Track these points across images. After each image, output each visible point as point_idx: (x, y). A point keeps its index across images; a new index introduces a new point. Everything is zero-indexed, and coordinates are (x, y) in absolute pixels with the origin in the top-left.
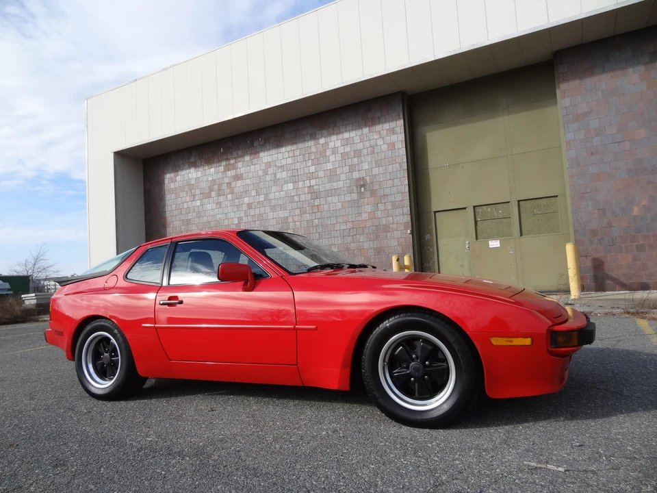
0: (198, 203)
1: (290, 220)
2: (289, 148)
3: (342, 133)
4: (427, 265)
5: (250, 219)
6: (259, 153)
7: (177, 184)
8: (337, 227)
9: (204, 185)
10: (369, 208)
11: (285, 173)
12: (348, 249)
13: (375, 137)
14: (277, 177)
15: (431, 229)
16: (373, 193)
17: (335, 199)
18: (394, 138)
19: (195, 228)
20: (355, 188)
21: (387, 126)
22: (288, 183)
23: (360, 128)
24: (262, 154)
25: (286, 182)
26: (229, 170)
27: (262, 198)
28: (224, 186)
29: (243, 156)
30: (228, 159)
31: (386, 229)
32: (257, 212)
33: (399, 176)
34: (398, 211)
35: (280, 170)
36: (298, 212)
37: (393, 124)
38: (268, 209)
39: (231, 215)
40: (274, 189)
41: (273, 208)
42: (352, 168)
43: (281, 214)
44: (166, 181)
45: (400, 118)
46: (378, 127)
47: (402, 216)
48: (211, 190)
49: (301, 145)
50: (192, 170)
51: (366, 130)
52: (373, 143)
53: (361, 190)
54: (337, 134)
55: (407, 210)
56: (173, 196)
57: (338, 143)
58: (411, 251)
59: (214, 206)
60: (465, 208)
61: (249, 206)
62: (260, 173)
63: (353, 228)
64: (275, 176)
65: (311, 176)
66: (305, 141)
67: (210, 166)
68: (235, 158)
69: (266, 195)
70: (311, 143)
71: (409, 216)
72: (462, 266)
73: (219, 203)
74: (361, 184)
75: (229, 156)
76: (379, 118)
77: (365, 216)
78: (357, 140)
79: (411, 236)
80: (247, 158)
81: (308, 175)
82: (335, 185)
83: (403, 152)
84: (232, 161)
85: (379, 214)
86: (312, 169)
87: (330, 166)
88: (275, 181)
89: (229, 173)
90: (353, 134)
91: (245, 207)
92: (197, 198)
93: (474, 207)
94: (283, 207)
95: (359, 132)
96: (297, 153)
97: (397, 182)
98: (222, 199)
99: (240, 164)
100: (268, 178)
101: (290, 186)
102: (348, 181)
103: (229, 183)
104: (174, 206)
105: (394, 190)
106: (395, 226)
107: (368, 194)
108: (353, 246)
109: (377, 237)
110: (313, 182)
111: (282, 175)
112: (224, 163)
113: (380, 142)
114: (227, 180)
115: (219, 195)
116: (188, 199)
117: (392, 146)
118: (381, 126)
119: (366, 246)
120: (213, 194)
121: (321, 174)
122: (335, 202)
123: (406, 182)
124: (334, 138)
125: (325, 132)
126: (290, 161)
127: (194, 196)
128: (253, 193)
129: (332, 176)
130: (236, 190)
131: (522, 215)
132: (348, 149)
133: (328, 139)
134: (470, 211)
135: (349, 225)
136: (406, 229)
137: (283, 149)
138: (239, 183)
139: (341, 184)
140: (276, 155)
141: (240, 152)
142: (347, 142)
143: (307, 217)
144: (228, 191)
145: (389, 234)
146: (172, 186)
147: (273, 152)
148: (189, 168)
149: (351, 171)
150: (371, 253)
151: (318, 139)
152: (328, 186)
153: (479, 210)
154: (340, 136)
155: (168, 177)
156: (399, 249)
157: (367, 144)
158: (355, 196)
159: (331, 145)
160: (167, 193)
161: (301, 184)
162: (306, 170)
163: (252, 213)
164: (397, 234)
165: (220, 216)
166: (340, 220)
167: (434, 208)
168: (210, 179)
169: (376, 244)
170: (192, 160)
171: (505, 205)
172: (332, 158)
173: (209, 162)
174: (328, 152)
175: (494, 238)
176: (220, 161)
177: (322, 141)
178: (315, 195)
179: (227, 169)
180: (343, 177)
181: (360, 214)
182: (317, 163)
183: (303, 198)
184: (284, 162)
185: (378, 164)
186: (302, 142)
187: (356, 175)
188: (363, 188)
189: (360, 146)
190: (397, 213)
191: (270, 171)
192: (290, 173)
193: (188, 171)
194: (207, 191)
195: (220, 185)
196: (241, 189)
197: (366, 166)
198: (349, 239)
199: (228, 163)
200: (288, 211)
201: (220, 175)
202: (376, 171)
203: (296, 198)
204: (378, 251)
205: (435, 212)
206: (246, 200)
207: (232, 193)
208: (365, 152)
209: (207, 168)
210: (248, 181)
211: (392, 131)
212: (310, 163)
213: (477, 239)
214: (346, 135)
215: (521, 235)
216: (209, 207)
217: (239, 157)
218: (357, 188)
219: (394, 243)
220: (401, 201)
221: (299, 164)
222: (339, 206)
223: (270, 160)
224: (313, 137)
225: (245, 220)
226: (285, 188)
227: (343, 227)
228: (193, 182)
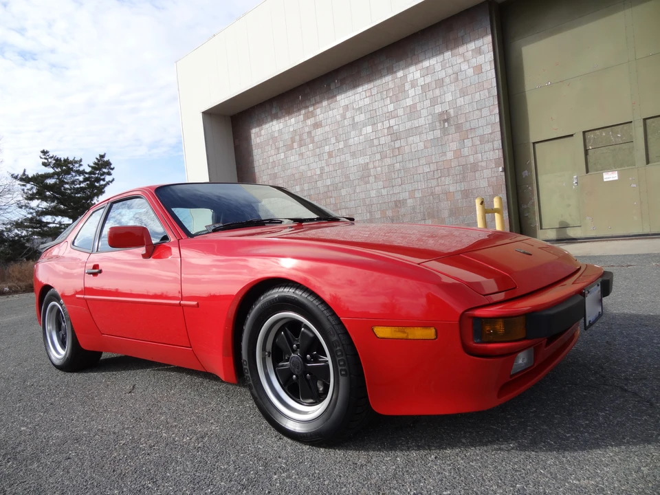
0: (282, 156)
1: (371, 166)
2: (366, 87)
3: (422, 61)
4: (525, 207)
5: (331, 168)
6: (335, 96)
7: (262, 138)
8: (420, 170)
9: (287, 137)
10: (454, 146)
11: (363, 116)
12: (432, 194)
13: (459, 61)
14: (356, 121)
15: (530, 163)
16: (459, 127)
17: (416, 139)
18: (481, 59)
19: (281, 182)
20: (438, 124)
21: (472, 46)
23: (441, 52)
24: (339, 98)
25: (365, 125)
26: (308, 118)
27: (341, 145)
28: (305, 136)
29: (321, 102)
30: (307, 107)
31: (475, 167)
32: (338, 160)
33: (487, 105)
34: (488, 146)
35: (358, 113)
36: (378, 156)
37: (479, 43)
38: (348, 156)
39: (314, 166)
40: (353, 134)
41: (353, 155)
42: (434, 102)
43: (362, 160)
44: (253, 136)
45: (487, 34)
46: (462, 49)
47: (492, 153)
48: (293, 141)
49: (378, 82)
50: (275, 122)
51: (448, 54)
52: (456, 68)
53: (444, 126)
54: (416, 64)
55: (498, 143)
56: (260, 150)
57: (418, 74)
58: (504, 192)
59: (297, 157)
60: (572, 135)
61: (330, 154)
62: (339, 118)
63: (437, 170)
64: (354, 119)
65: (391, 115)
66: (381, 76)
67: (290, 116)
68: (313, 105)
69: (346, 141)
70: (388, 78)
71: (501, 151)
72: (569, 206)
73: (301, 154)
74: (445, 118)
75: (308, 104)
76: (462, 37)
77: (450, 155)
78: (438, 67)
79: (503, 174)
80: (325, 103)
81: (387, 115)
82: (416, 123)
83: (492, 74)
84: (311, 109)
85: (466, 151)
86: (391, 107)
87: (409, 102)
88: (354, 125)
89: (309, 122)
90: (433, 61)
91: (326, 156)
92: (280, 151)
93: (584, 132)
94: (363, 153)
95: (440, 58)
96: (374, 91)
97: (485, 112)
98: (303, 149)
99: (318, 111)
100: (346, 122)
101: (369, 129)
102: (430, 117)
103: (309, 133)
104: (261, 160)
105: (482, 122)
106: (484, 164)
107: (453, 129)
108: (438, 190)
109: (464, 179)
110: (392, 122)
111: (360, 118)
112: (303, 112)
113: (464, 66)
114: (307, 129)
115: (301, 146)
116: (273, 152)
117: (478, 69)
118: (465, 47)
119: (452, 189)
120: (295, 145)
121: (400, 112)
122: (417, 142)
123: (497, 111)
124: (412, 69)
125: (402, 63)
126: (367, 101)
127: (278, 149)
128: (333, 140)
129: (413, 112)
130: (316, 139)
131: (649, 137)
132: (428, 79)
133: (406, 71)
134: (579, 139)
135: (433, 167)
136: (497, 166)
137: (360, 89)
138: (319, 131)
139: (422, 121)
140: (353, 97)
141: (318, 98)
142: (427, 72)
143: (388, 161)
144: (308, 140)
145: (477, 174)
146: (258, 140)
147: (350, 93)
148: (272, 120)
149: (433, 104)
150: (458, 196)
151: (396, 72)
152: (408, 125)
153: (590, 136)
154: (420, 66)
155: (254, 131)
156: (490, 191)
157: (450, 71)
158: (438, 133)
159: (410, 77)
160: (254, 148)
161: (380, 126)
162: (385, 110)
163: (333, 162)
164: (487, 173)
165: (302, 168)
166: (423, 161)
167: (533, 138)
168: (291, 129)
169: (463, 186)
170: (274, 111)
171: (626, 127)
172: (411, 92)
173: (289, 112)
174: (407, 86)
175: (609, 168)
176: (299, 110)
177: (400, 74)
178: (395, 136)
179: (307, 117)
180: (424, 113)
181: (444, 153)
182: (396, 100)
183: (383, 140)
184: (361, 104)
185: (463, 93)
186: (378, 79)
187: (438, 109)
188: (446, 124)
189: (442, 74)
190: (487, 149)
191: (348, 115)
192: (368, 116)
193: (271, 124)
194: (289, 143)
195: (301, 136)
196: (321, 138)
197: (449, 97)
198: (434, 183)
199: (306, 110)
200: (368, 157)
201: (300, 125)
202: (460, 102)
203: (376, 142)
204: (467, 194)
205: (534, 143)
206: (327, 149)
207: (313, 142)
208: (447, 80)
209: (287, 118)
210: (327, 129)
211: (479, 51)
212: (388, 101)
213: (587, 172)
214: (426, 64)
215: (648, 162)
216: (292, 158)
217: (317, 103)
218: (440, 123)
219: (484, 184)
220: (491, 134)
221: (377, 103)
222: (421, 145)
223: (347, 102)
224: (391, 71)
225: (327, 169)
226: (364, 132)
227: (427, 169)
228: (276, 135)
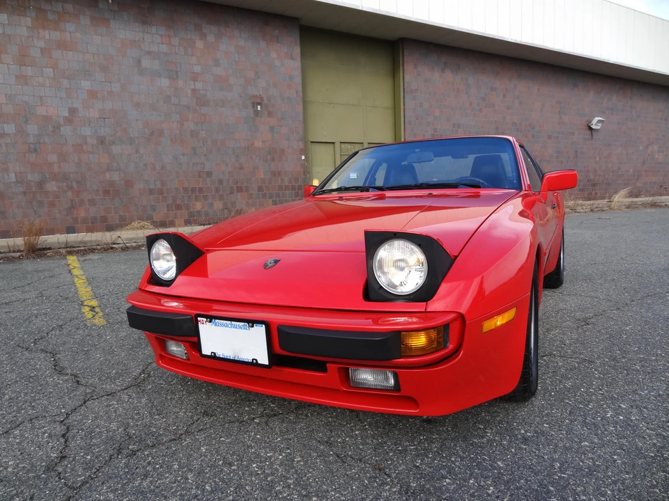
2: (163, 31)
3: (237, 37)
5: (93, 113)
6: (108, 20)
8: (230, 144)
10: (265, 129)
11: (156, 63)
13: (273, 56)
14: (143, 65)
15: (309, 157)
16: (270, 114)
17: (227, 111)
18: (291, 63)
20: (250, 104)
21: (284, 48)
22: (160, 76)
23: (257, 39)
24: (114, 25)
26: (44, 28)
28: (35, 52)
29: (76, 15)
31: (282, 152)
32: (108, 106)
33: (295, 102)
34: (293, 137)
35: (147, 56)
36: (176, 117)
37: (290, 49)
38: (127, 106)
39: (53, 102)
42: (248, 82)
45: (297, 45)
47: (297, 142)
49: (181, 34)
51: (263, 44)
52: (270, 61)
53: (257, 108)
54: (230, 37)
57: (233, 48)
58: (304, 176)
59: (11, 79)
61: (92, 94)
63: (250, 148)
64: (138, 62)
65: (195, 78)
66: (186, 29)
69: (124, 84)
70: (196, 36)
73: (23, 79)
74: (258, 101)
76: (277, 37)
77: (261, 137)
78: (253, 52)
79: (304, 162)
80: (85, 21)
81: (192, 75)
82: (228, 96)
83: (299, 79)
84: (52, 17)
85: (276, 136)
86: (198, 69)
87: (220, 71)
88: (140, 69)
89: (46, 34)
90: (249, 44)
91: (83, 95)
93: (340, 143)
94: (153, 108)
95: (255, 44)
96: (175, 41)
98: (29, 71)
99: (70, 26)
100: (127, 61)
101: (165, 82)
102: (243, 95)
103: (47, 50)
105: (290, 116)
106: (290, 151)
107: (265, 113)
108: (248, 166)
109: (273, 161)
110: (199, 85)
111: (150, 64)
112: (32, 14)
113: (277, 63)
114: (42, 44)
115: (22, 64)
117: (289, 71)
118: (278, 46)
120: (8, 59)
121: (209, 78)
122: (228, 115)
123: (301, 110)
124: (226, 39)
125: (214, 28)
126: (164, 48)
128: (100, 77)
129: (224, 83)
130: (62, 65)
132: (242, 58)
133: (219, 39)
134: (337, 146)
135: (244, 144)
136: (300, 155)
137: (154, 29)
138: (70, 55)
139: (234, 96)
140: (141, 34)
141: (69, 7)
142: (242, 51)
143: (192, 126)
144: (43, 61)
145: (284, 158)
147: (136, 27)
149: (246, 85)
150: (269, 175)
151: (205, 33)
152: (219, 95)
153: (343, 146)
154: (234, 41)
157: (265, 60)
158: (250, 113)
159: (223, 47)
161: (180, 83)
162: (189, 68)
164: (292, 159)
165: (25, 98)
166: (233, 136)
167: (311, 139)
171: (360, 145)
172: (225, 63)
174: (219, 55)
177: (211, 38)
178: (202, 101)
179: (40, 25)
180: (236, 89)
181: (256, 133)
182: (204, 63)
183: (184, 101)
184: (155, 48)
185: (276, 85)
186: (182, 30)
187: (252, 91)
188: (260, 107)
189: (257, 60)
190: (292, 139)
196: (74, 66)
197: (263, 84)
198: (244, 159)
199: (41, 15)
200: (162, 115)
201: (23, 31)
202: (273, 92)
203: (174, 100)
204: (275, 174)
205: (311, 142)
206: (86, 84)
207: (54, 66)
208: (262, 67)
210: (89, 57)
211: (290, 56)
214: (241, 42)
217: (66, 13)
218: (253, 104)
219: (289, 167)
220: (296, 127)
221: (177, 56)
222: (232, 120)
223: (129, 37)
224: (198, 29)
225: (84, 113)
226: (157, 82)
227: (236, 144)
